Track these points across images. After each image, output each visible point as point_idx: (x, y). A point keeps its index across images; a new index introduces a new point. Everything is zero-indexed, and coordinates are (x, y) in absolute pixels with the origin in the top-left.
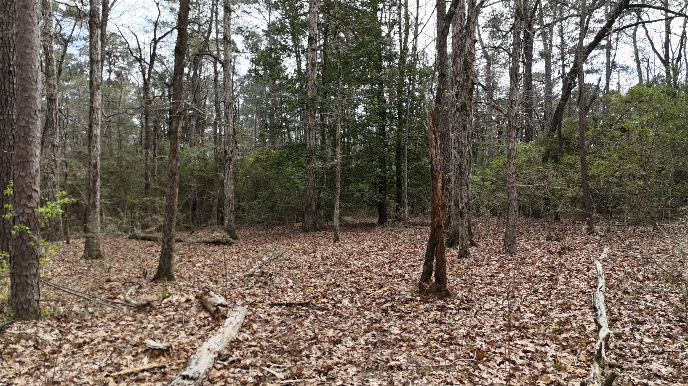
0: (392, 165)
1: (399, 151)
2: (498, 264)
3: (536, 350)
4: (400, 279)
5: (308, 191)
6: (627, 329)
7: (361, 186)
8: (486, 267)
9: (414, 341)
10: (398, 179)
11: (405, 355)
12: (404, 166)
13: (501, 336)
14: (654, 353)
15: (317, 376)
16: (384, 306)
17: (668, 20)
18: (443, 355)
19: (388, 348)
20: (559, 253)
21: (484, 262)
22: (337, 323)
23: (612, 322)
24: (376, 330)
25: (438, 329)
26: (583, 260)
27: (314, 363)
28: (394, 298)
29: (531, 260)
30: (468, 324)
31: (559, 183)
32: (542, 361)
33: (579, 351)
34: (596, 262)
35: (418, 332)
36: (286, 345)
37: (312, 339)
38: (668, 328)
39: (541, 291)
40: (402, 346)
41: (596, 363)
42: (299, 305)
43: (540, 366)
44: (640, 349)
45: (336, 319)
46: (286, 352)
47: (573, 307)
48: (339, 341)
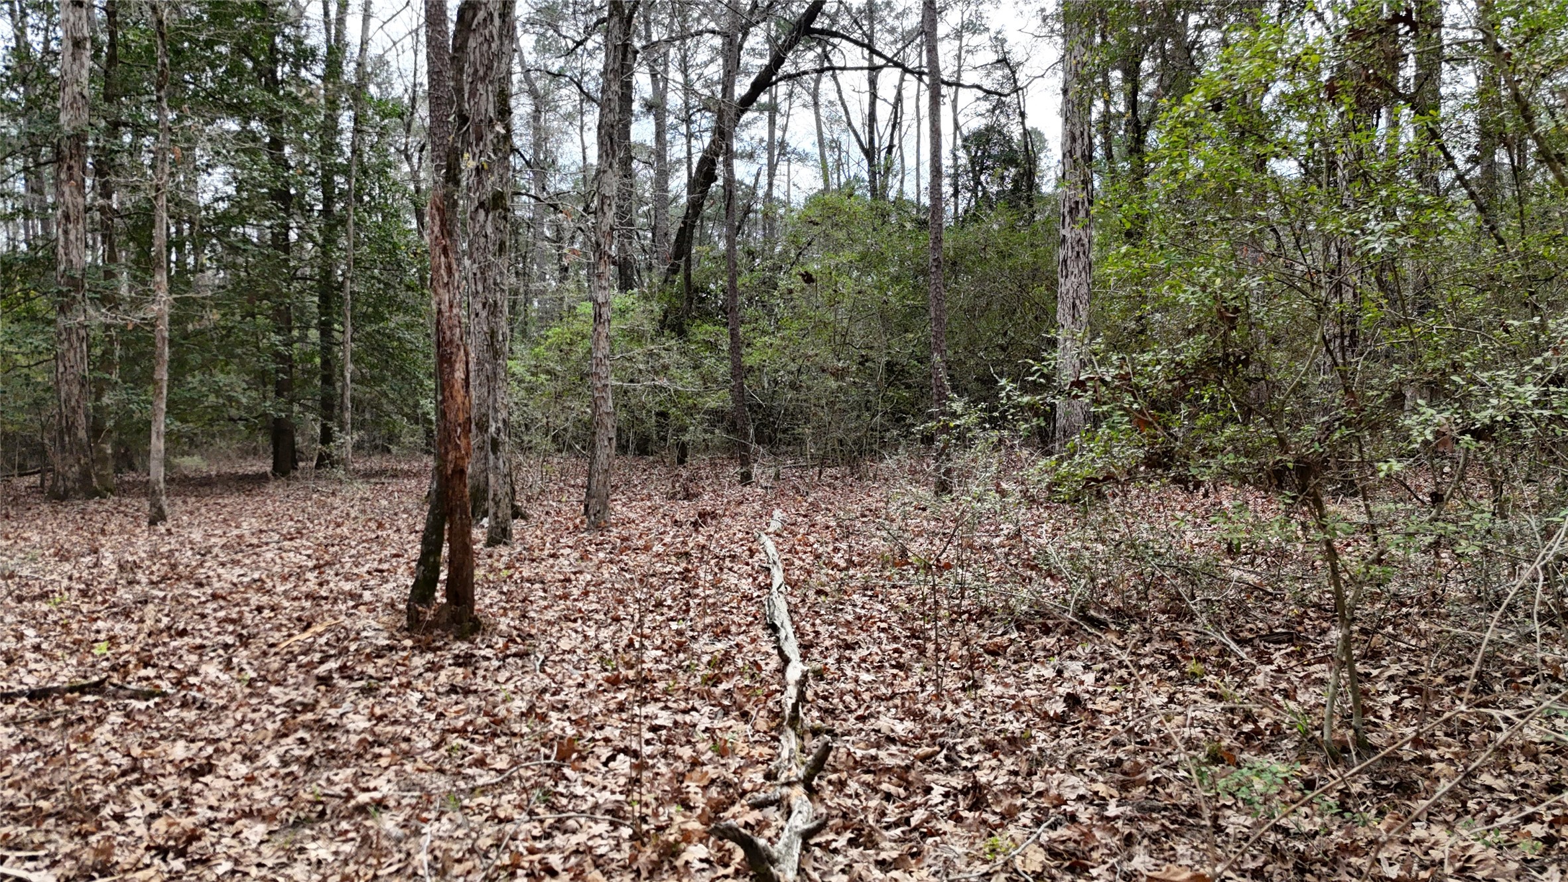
0: (308, 327)
1: (328, 291)
2: (577, 555)
3: (676, 723)
4: (351, 603)
5: (64, 389)
6: (830, 661)
7: (221, 378)
8: (551, 561)
9: (407, 740)
10: (326, 363)
11: (390, 774)
12: (343, 331)
13: (601, 705)
14: (879, 698)
15: (157, 861)
16: (322, 670)
17: (874, 69)
18: (481, 763)
19: (346, 765)
20: (695, 524)
21: (546, 552)
22: (194, 724)
23: (806, 649)
24: (306, 727)
25: (461, 707)
26: (740, 535)
27: (141, 831)
28: (347, 649)
29: (641, 543)
30: (528, 687)
31: (688, 381)
32: (689, 742)
33: (754, 713)
34: (764, 538)
35: (415, 720)
36: (46, 798)
37: (124, 774)
38: (896, 651)
39: (669, 602)
40: (380, 756)
41: (789, 730)
42: (72, 690)
43: (686, 752)
44: (857, 696)
45: (191, 715)
46: (50, 815)
47: (733, 629)
48: (208, 768)
